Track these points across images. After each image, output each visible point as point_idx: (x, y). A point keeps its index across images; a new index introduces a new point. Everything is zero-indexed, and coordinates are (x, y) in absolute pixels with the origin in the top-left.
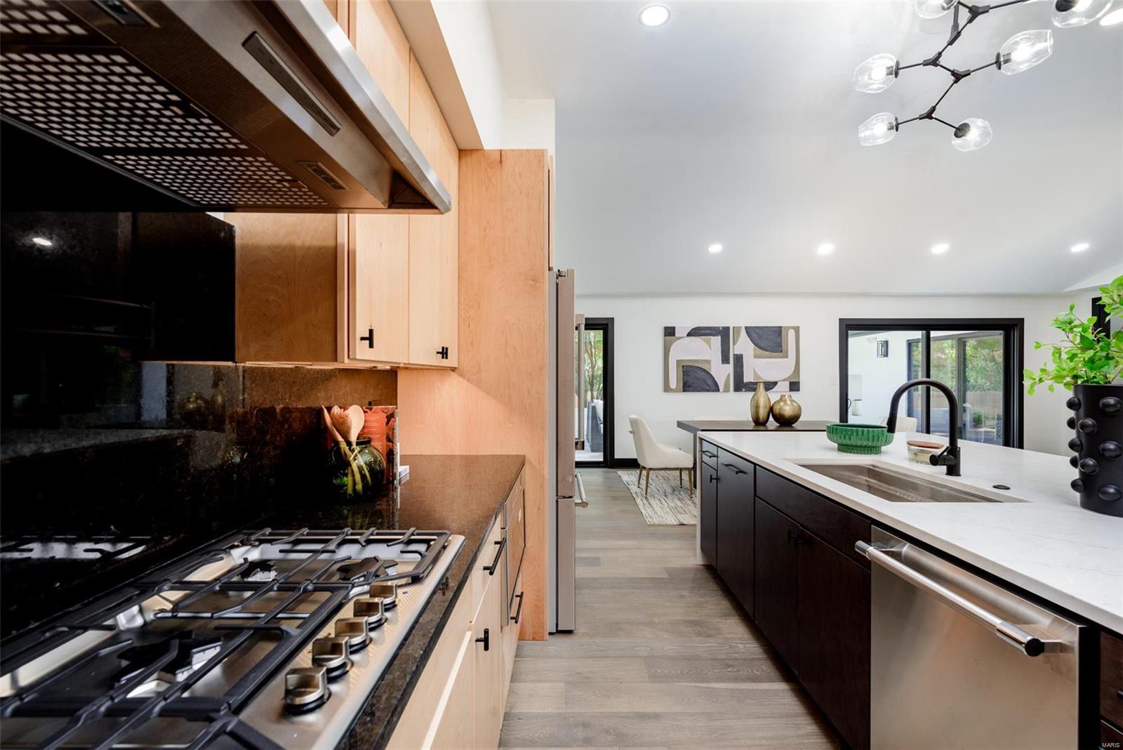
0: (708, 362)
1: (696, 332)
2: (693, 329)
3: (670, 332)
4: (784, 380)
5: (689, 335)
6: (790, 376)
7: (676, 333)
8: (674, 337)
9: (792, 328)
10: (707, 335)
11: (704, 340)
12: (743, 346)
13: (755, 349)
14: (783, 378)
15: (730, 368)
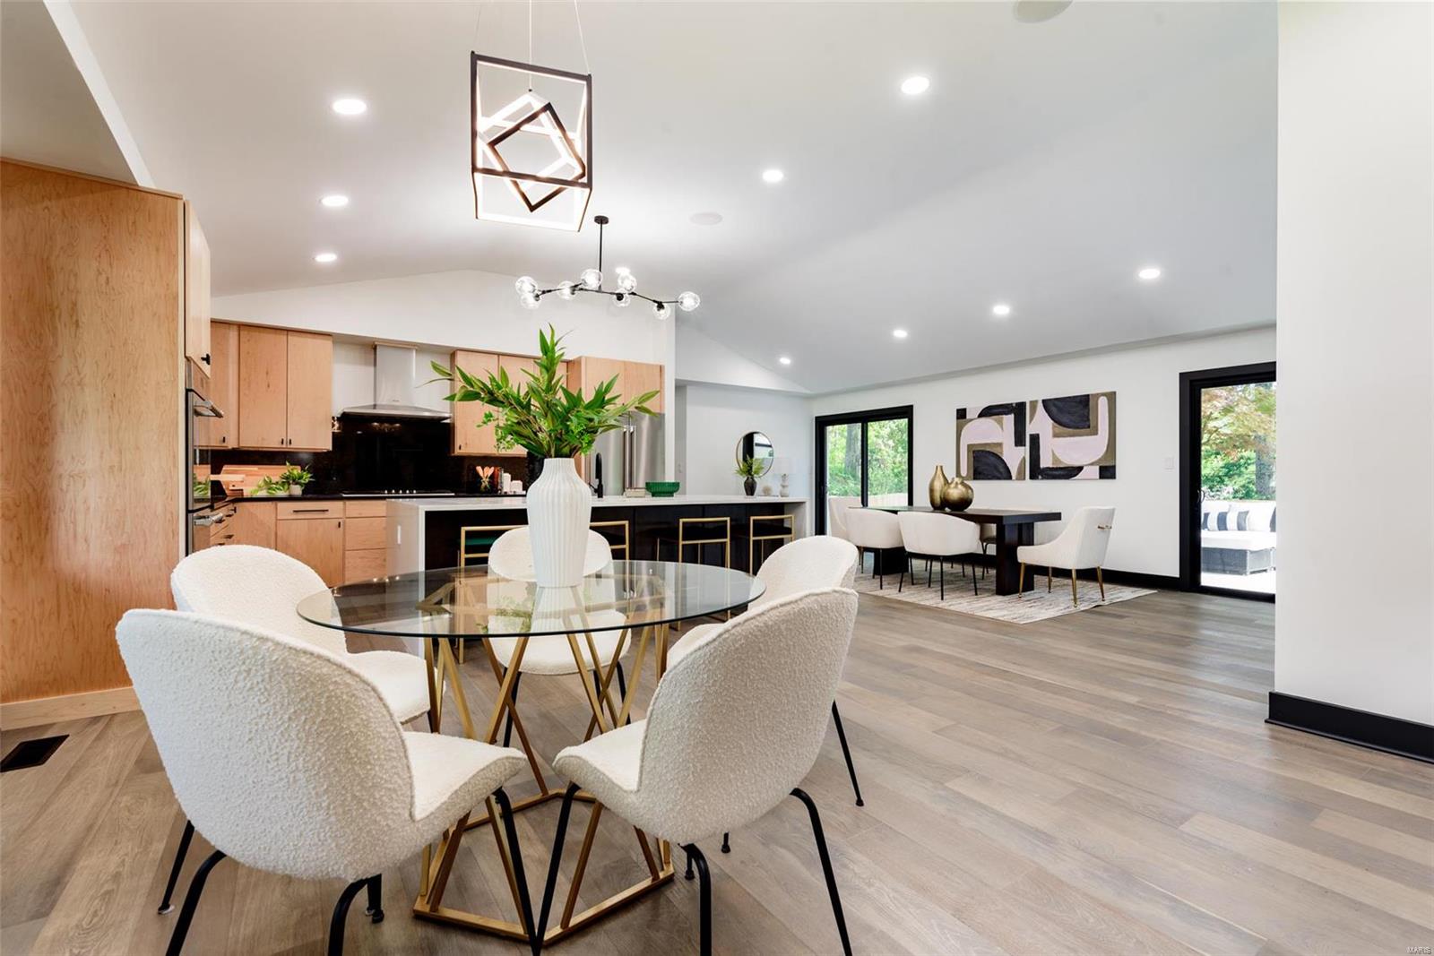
1: (988, 412)
2: (984, 409)
3: (961, 414)
4: (1092, 464)
5: (981, 415)
6: (1100, 459)
7: (967, 415)
8: (965, 419)
9: (1103, 394)
12: (1040, 424)
13: (1054, 427)
14: (1091, 462)
15: (1025, 451)
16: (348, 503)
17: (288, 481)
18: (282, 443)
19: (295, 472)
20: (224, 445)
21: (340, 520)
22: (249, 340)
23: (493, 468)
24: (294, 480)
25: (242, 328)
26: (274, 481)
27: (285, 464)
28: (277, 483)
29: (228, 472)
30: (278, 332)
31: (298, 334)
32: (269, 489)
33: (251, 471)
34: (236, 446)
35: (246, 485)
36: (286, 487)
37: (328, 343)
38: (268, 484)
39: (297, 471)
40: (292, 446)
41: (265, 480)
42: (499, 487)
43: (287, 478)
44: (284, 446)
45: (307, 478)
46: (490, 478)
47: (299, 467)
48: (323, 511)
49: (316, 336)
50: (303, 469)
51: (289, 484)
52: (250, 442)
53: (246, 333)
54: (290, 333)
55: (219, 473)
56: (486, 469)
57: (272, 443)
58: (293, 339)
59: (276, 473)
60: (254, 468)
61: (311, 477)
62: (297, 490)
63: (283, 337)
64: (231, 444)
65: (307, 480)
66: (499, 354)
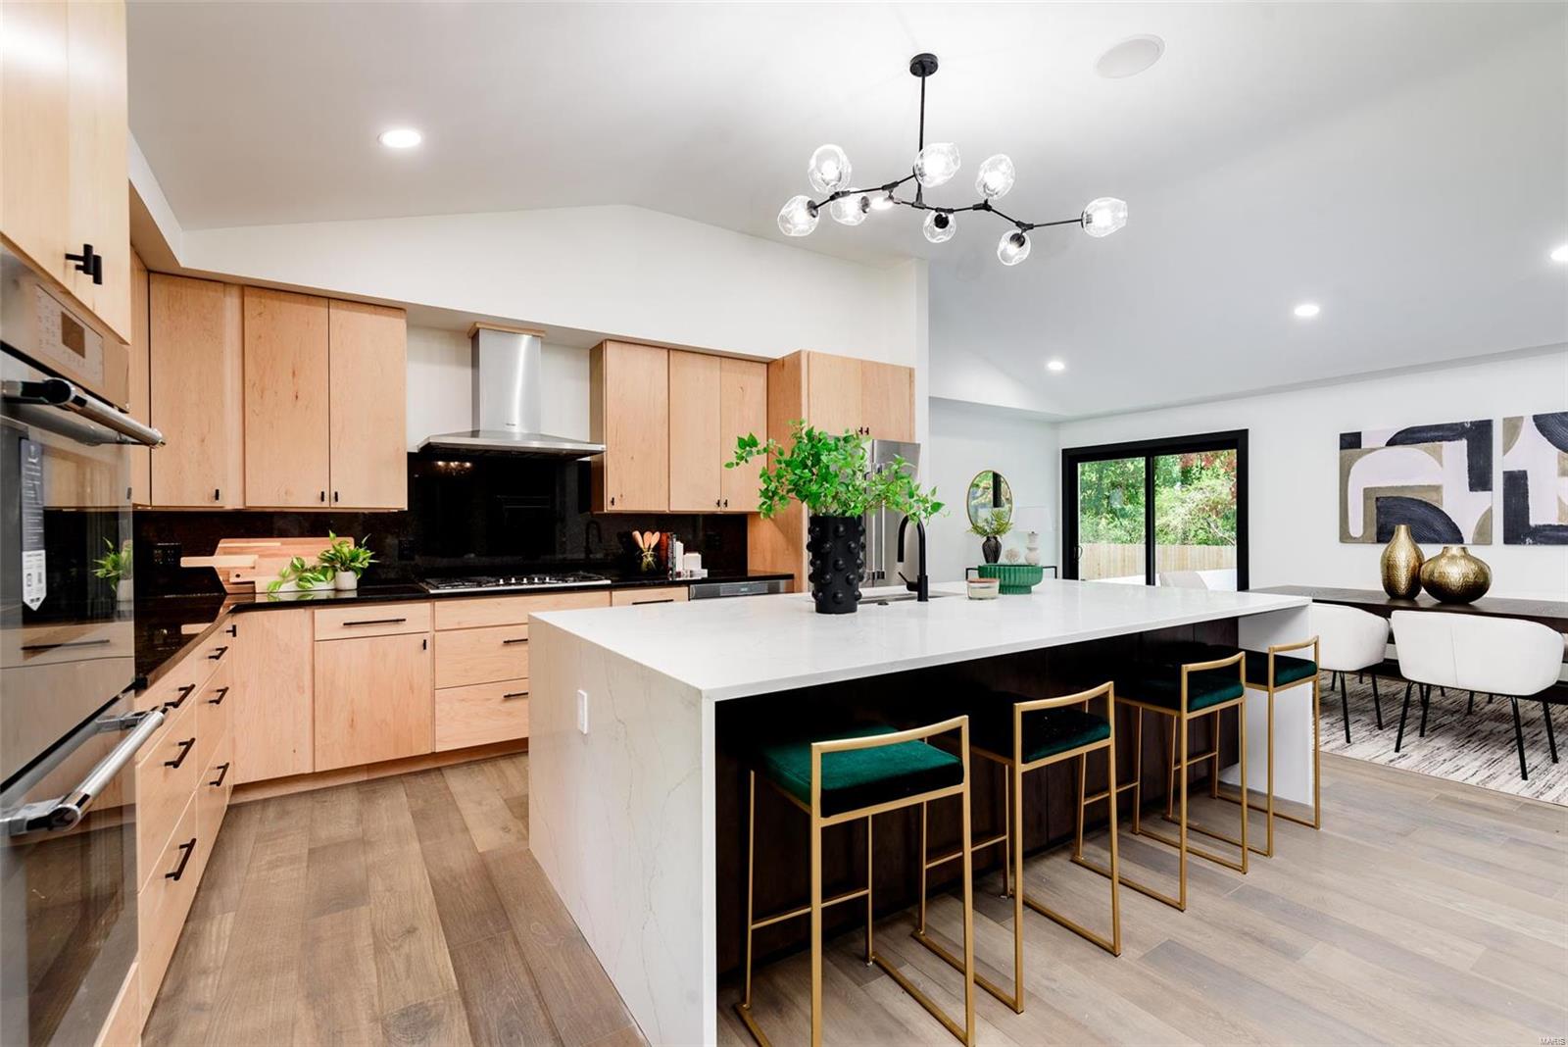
0: (1437, 489)
1: (1407, 437)
2: (1399, 433)
3: (1351, 441)
5: (1391, 443)
7: (1363, 443)
8: (1359, 450)
10: (1433, 440)
11: (1425, 450)
15: (1491, 498)
16: (439, 604)
17: (334, 564)
18: (323, 499)
19: (345, 550)
20: (218, 504)
21: (427, 637)
22: (260, 314)
23: (657, 534)
24: (343, 564)
25: (246, 288)
26: (308, 565)
27: (328, 536)
28: (313, 569)
29: (228, 552)
30: (314, 300)
31: (350, 306)
32: (300, 580)
33: (268, 548)
34: (239, 506)
35: (258, 574)
36: (330, 574)
37: (398, 324)
38: (299, 570)
39: (347, 546)
40: (339, 504)
41: (293, 565)
42: (670, 565)
43: (331, 560)
44: (326, 504)
45: (365, 558)
46: (654, 550)
47: (351, 540)
48: (398, 621)
49: (379, 309)
50: (358, 544)
51: (335, 570)
52: (265, 498)
53: (256, 300)
54: (332, 303)
55: (212, 553)
56: (647, 535)
57: (304, 498)
58: (340, 315)
59: (311, 550)
60: (274, 544)
61: (372, 557)
62: (349, 581)
63: (320, 311)
64: (231, 502)
65: (366, 564)
66: (671, 349)
